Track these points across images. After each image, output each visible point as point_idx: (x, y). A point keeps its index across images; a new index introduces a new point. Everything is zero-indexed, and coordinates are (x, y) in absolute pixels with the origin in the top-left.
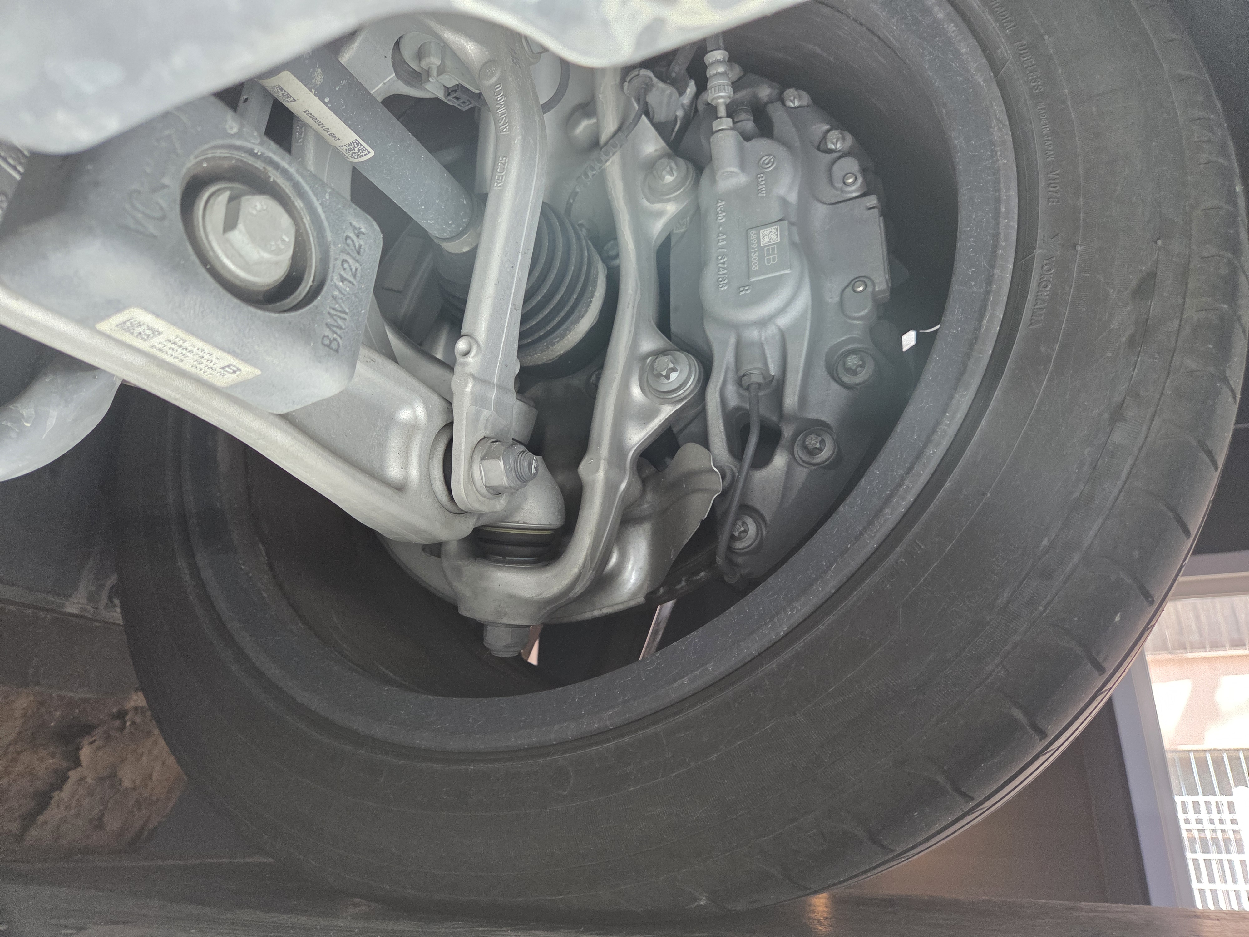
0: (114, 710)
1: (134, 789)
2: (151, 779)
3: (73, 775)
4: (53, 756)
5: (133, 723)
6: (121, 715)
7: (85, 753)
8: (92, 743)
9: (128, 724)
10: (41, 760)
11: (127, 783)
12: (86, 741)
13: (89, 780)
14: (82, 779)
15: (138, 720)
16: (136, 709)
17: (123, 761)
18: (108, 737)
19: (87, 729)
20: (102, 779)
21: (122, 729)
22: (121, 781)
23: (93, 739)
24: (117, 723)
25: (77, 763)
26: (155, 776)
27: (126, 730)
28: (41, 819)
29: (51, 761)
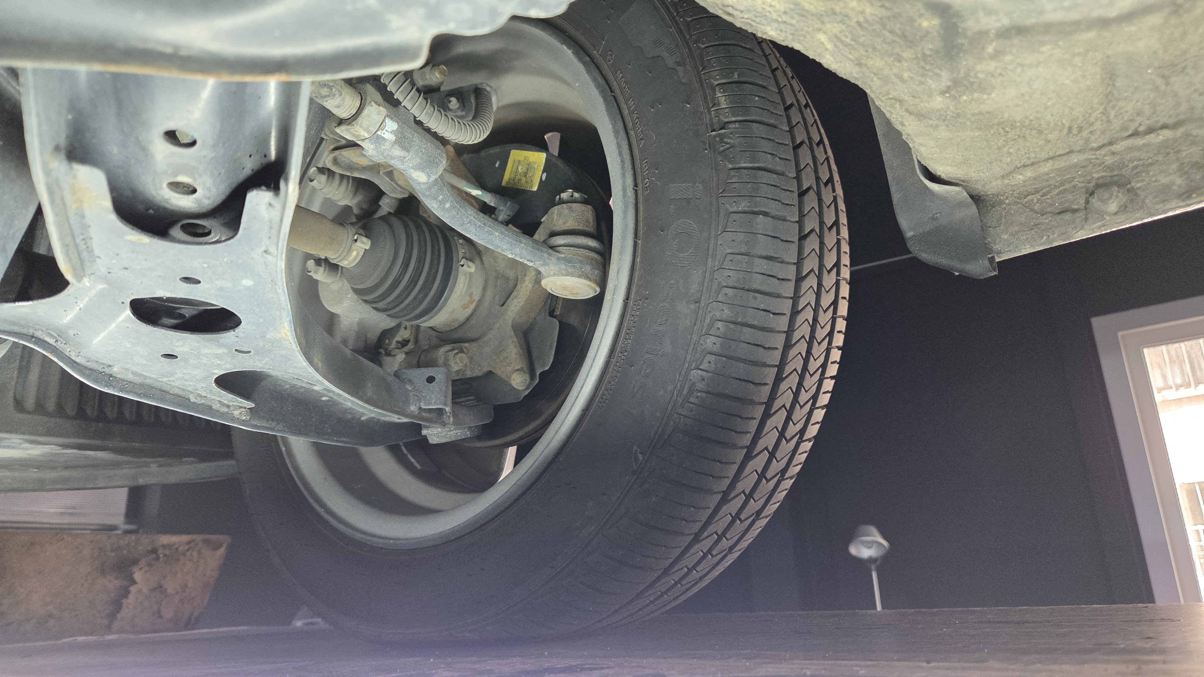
0: (149, 548)
1: (177, 593)
2: (186, 586)
3: (133, 589)
4: (117, 578)
5: (165, 555)
6: (154, 551)
7: (138, 576)
8: (141, 569)
9: (161, 556)
10: (110, 582)
11: (170, 591)
12: (135, 569)
13: (144, 591)
14: (140, 591)
15: (167, 552)
16: (164, 546)
17: (165, 577)
18: (150, 565)
19: (135, 562)
20: (153, 590)
21: (157, 559)
22: (166, 590)
23: (140, 567)
24: (154, 556)
25: (134, 582)
26: (190, 585)
27: (161, 560)
28: (119, 616)
29: (116, 582)
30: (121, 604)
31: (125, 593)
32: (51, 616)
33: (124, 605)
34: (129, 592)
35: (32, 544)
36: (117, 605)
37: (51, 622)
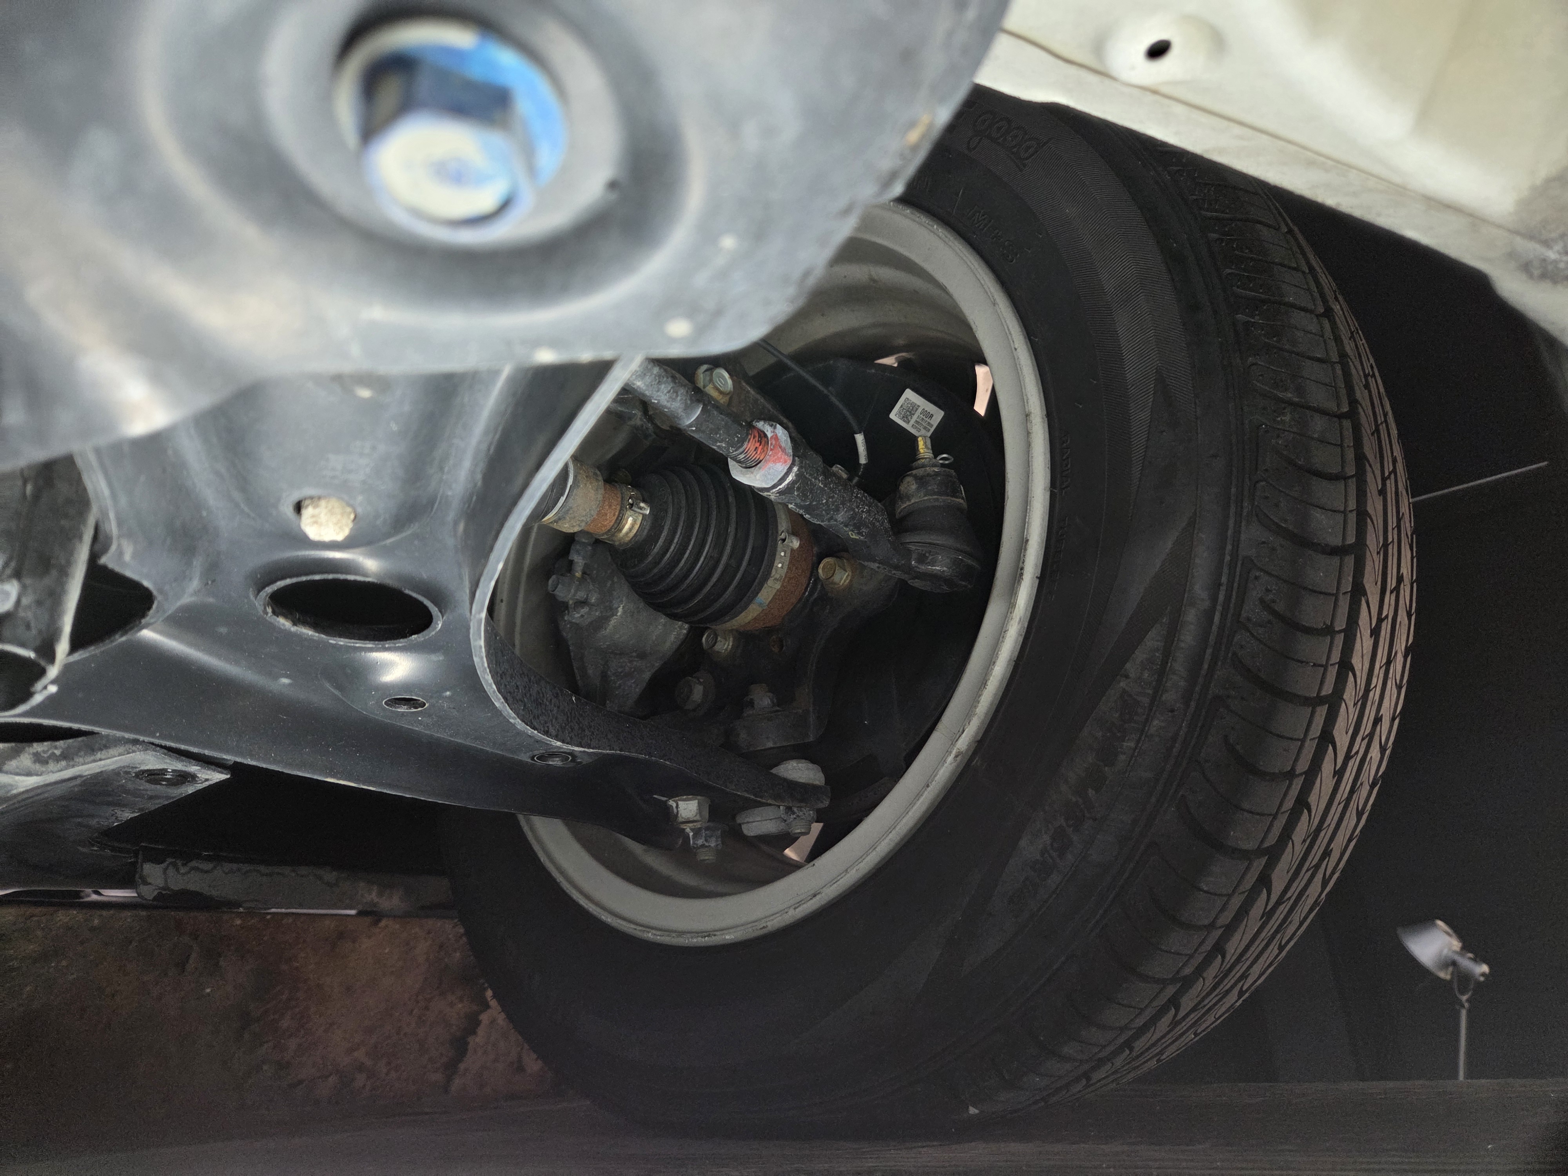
30: (467, 1044)
31: (472, 1024)
32: (361, 1068)
33: (471, 1046)
34: (478, 1023)
35: (341, 936)
36: (460, 1046)
37: (360, 1080)
